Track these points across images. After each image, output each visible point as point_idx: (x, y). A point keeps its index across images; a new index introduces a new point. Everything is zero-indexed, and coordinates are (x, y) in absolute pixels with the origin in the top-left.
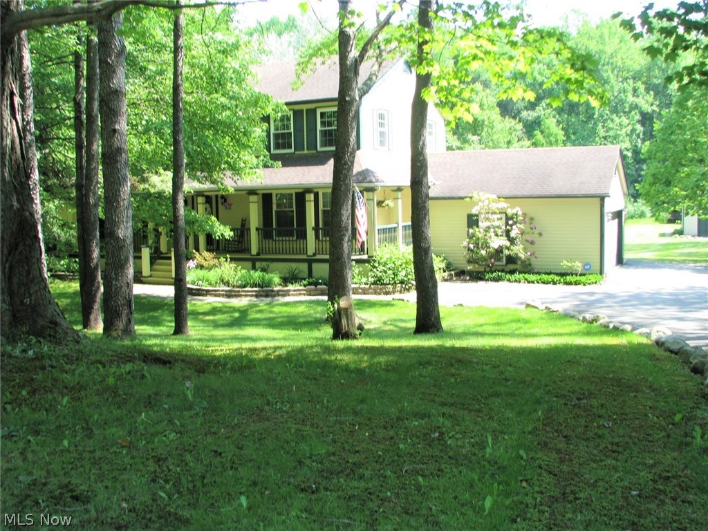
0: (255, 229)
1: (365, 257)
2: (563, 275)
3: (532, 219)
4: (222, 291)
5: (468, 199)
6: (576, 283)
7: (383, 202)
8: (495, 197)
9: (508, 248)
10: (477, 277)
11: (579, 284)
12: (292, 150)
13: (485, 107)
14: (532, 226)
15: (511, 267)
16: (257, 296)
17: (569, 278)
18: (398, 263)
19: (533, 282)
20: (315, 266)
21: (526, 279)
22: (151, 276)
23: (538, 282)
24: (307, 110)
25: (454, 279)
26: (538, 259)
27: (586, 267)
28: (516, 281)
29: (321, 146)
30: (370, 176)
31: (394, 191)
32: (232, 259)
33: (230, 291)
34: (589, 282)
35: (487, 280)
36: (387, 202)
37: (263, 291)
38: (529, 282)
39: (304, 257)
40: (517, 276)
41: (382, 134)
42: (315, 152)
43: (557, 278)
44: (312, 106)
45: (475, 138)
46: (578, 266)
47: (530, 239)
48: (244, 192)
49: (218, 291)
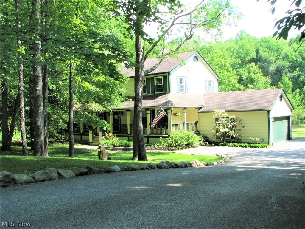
0: (129, 124)
1: (167, 136)
2: (250, 143)
3: (240, 120)
4: (111, 148)
5: (213, 112)
6: (255, 147)
7: (176, 114)
8: (225, 111)
9: (228, 132)
10: (216, 144)
11: (256, 147)
12: (146, 94)
13: (256, 73)
14: (240, 123)
15: (233, 140)
16: (123, 150)
17: (252, 145)
18: (178, 138)
19: (237, 146)
20: (150, 139)
21: (235, 145)
22: (92, 142)
23: (240, 147)
24: (151, 78)
25: (208, 145)
26: (242, 137)
27: (262, 140)
28: (231, 146)
29: (156, 92)
30: (169, 103)
31: (183, 109)
32: (117, 136)
33: (113, 148)
34: (261, 146)
35: (220, 146)
36: (177, 114)
37: (125, 148)
38: (236, 146)
39: (146, 135)
40: (232, 144)
41: (182, 87)
42: (154, 94)
43: (247, 145)
44: (153, 76)
45: (251, 86)
46: (257, 140)
47: (239, 129)
48: (125, 110)
49: (109, 148)
